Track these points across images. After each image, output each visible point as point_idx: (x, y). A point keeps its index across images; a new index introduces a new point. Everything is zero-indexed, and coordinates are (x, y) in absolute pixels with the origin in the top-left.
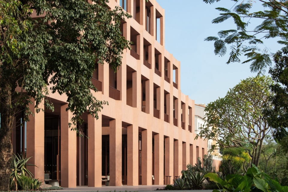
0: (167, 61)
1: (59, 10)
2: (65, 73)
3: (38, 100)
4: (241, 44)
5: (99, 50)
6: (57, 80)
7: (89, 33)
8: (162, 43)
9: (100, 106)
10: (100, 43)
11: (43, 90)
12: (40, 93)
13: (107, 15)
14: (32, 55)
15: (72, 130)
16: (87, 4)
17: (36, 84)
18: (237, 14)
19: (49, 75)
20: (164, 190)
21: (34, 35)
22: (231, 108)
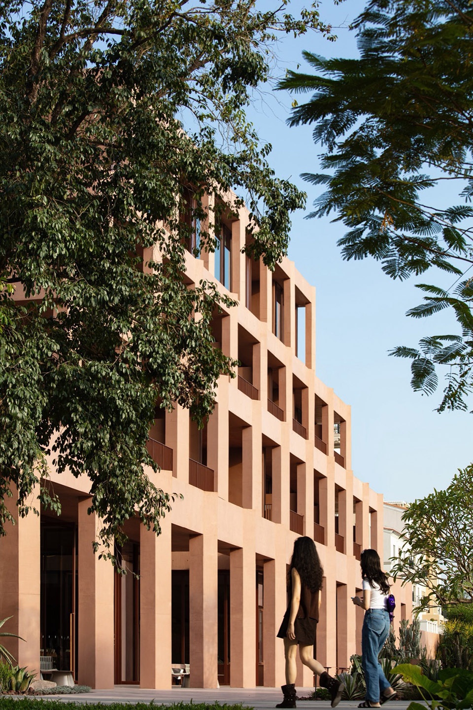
0: (321, 405)
1: (75, 285)
2: (86, 428)
3: (24, 487)
4: (470, 369)
5: (164, 378)
6: (70, 444)
7: (142, 340)
8: (309, 364)
9: (164, 505)
10: (166, 362)
11: (36, 464)
12: (29, 471)
13: (182, 299)
14: (14, 386)
15: (100, 557)
16: (137, 273)
17: (20, 450)
18: (463, 301)
19: (51, 432)
20: (310, 699)
21: (18, 341)
22: (462, 513)
